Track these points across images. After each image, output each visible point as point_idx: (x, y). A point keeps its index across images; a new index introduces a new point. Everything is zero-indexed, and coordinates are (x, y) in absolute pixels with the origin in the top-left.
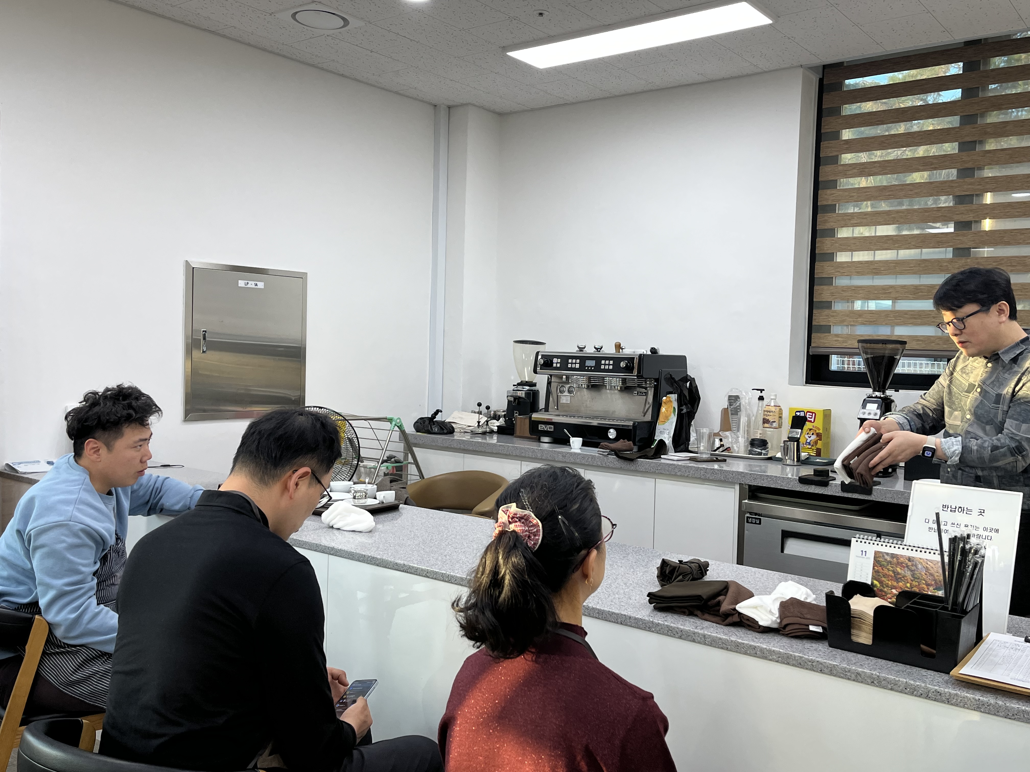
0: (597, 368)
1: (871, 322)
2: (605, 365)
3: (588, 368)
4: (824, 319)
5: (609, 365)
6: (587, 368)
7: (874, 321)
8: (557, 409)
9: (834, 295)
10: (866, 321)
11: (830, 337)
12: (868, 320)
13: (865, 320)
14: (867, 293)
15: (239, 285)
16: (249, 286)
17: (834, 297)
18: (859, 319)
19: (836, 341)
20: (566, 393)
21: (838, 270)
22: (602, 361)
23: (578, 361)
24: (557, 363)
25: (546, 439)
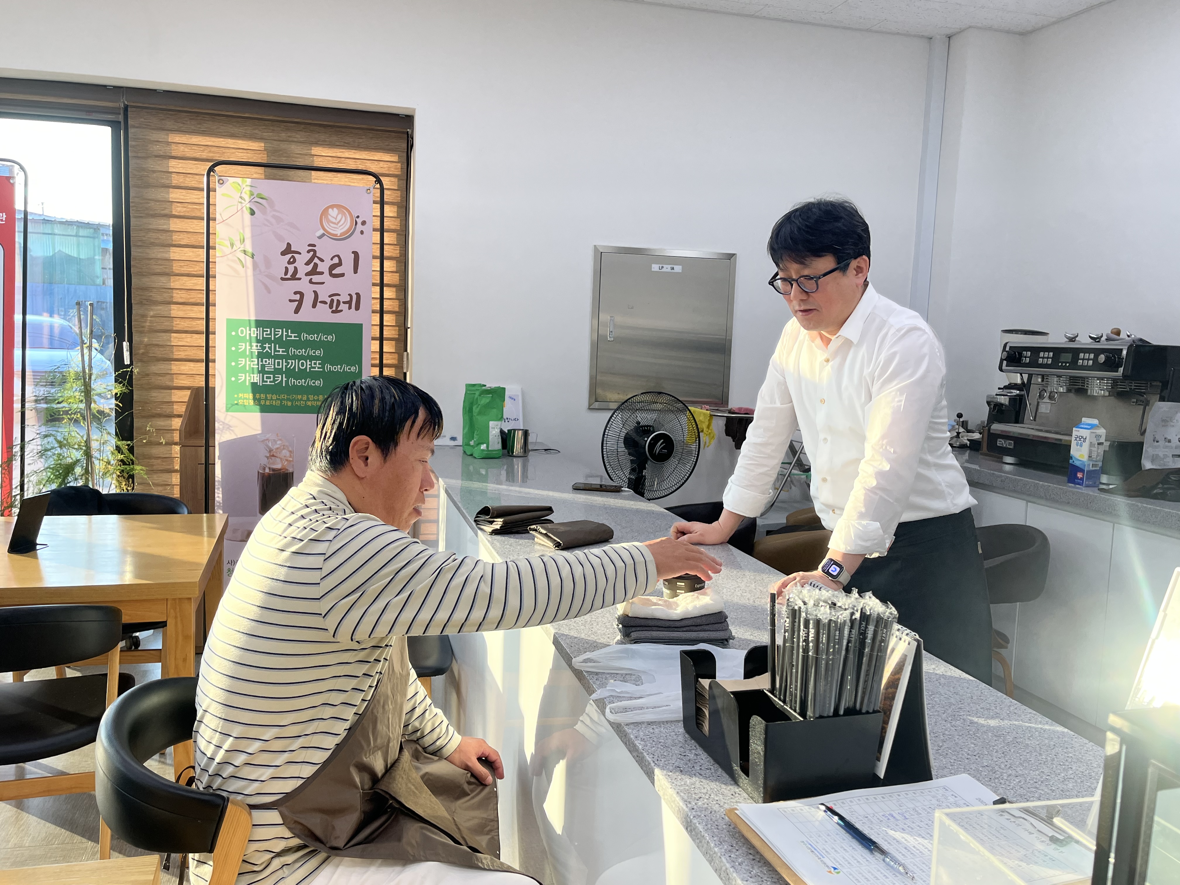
0: (1074, 364)
2: (1083, 359)
3: (1062, 364)
5: (1088, 360)
6: (1060, 364)
8: (1035, 420)
15: (653, 270)
16: (664, 270)
20: (1046, 400)
22: (1081, 354)
23: (1051, 354)
24: (1026, 357)
25: (1009, 459)
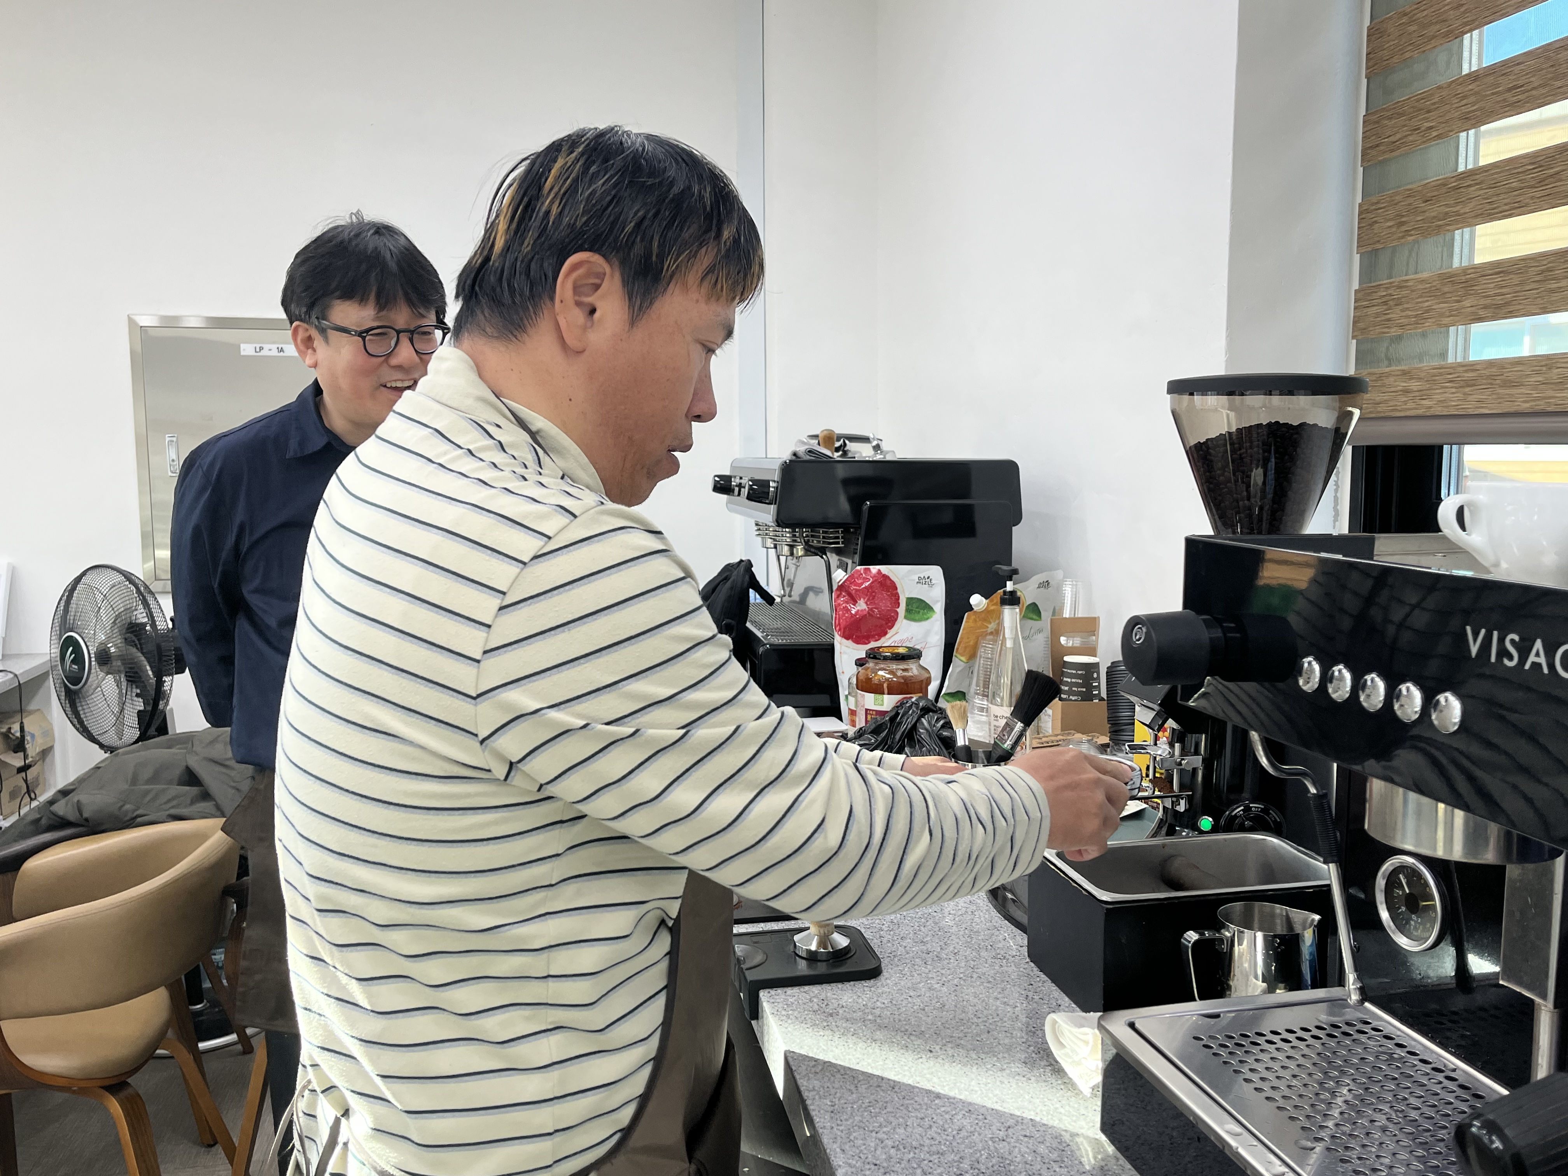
1: (1498, 307)
4: (1377, 315)
7: (1507, 304)
9: (1402, 224)
10: (1485, 307)
11: (1392, 379)
12: (1488, 301)
13: (1483, 302)
14: (1491, 192)
15: (242, 353)
16: (263, 353)
17: (1404, 228)
18: (1467, 303)
19: (1406, 391)
21: (1414, 123)
